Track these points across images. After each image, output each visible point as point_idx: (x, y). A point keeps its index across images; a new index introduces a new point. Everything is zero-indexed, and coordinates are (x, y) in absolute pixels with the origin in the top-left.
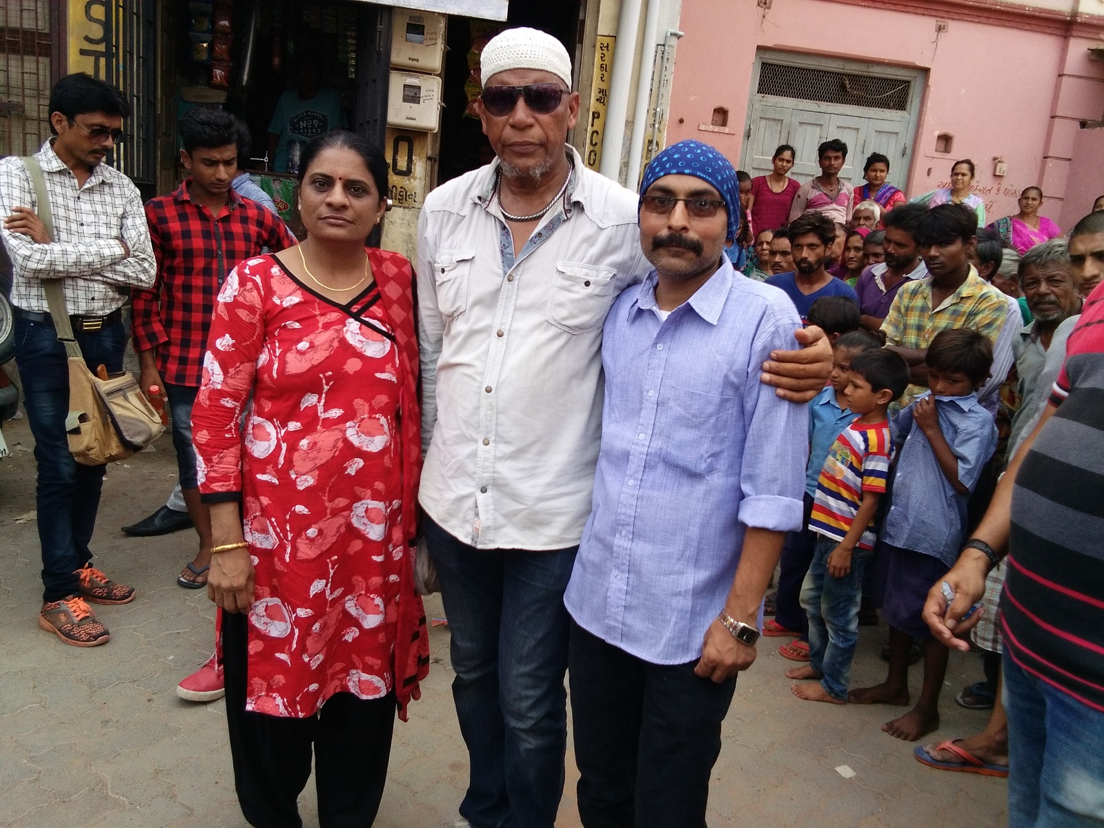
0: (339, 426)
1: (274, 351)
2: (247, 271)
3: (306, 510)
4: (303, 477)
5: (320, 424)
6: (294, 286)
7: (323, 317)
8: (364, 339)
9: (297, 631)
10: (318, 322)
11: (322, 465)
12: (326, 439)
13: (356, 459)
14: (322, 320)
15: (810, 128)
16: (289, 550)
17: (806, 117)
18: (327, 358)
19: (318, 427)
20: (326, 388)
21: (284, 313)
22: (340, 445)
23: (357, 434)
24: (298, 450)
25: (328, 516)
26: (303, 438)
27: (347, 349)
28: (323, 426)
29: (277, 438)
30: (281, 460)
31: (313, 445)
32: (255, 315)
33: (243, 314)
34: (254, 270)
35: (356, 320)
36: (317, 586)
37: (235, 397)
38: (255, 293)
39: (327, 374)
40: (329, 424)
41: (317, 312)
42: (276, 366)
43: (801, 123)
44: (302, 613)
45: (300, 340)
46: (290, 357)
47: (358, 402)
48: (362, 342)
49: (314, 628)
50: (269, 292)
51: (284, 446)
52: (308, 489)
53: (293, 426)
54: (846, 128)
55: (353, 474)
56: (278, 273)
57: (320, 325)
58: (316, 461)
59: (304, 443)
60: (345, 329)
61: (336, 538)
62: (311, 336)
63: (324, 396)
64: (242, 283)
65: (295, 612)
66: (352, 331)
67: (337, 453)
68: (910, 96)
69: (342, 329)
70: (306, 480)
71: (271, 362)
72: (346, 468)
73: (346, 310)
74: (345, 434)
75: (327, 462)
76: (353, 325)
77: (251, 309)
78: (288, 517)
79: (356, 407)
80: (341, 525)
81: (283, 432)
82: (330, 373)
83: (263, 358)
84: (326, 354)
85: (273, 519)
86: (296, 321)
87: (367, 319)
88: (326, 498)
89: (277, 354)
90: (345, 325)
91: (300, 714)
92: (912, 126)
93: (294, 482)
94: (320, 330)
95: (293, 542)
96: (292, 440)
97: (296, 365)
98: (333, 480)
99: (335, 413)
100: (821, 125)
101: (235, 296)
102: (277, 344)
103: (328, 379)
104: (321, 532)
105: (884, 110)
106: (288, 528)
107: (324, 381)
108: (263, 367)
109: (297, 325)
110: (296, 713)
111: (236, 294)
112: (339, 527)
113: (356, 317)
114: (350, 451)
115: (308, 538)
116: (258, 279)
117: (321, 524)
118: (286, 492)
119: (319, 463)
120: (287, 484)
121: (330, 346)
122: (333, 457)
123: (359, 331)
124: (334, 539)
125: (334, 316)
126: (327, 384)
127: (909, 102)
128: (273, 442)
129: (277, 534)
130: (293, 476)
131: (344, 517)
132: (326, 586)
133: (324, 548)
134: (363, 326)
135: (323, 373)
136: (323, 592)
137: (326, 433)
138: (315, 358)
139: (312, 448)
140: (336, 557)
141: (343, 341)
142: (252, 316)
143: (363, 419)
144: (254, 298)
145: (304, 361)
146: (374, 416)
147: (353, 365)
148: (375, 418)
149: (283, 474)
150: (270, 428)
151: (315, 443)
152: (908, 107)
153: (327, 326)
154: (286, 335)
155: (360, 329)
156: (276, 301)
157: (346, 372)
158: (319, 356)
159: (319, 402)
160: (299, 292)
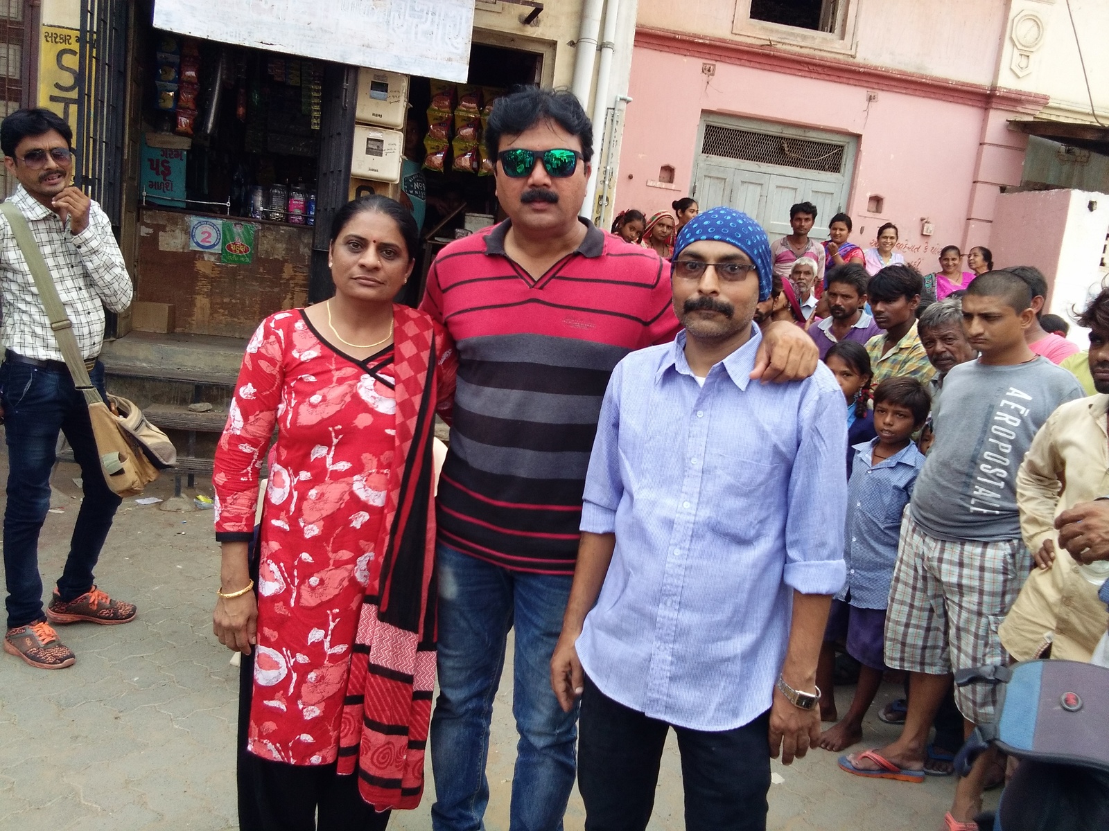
0: (346, 479)
1: (290, 402)
2: (272, 325)
3: (311, 558)
4: (310, 526)
5: (328, 475)
6: (315, 340)
7: (338, 372)
8: (377, 395)
9: (295, 676)
10: (333, 376)
11: (327, 516)
12: (334, 491)
13: (362, 513)
14: (337, 375)
15: (751, 187)
16: (294, 595)
17: (747, 176)
18: (338, 412)
19: (326, 479)
20: (335, 441)
21: (301, 366)
22: (347, 497)
23: (364, 488)
24: (306, 499)
25: (331, 567)
26: (312, 488)
27: (358, 405)
28: (331, 478)
29: (290, 485)
30: (292, 508)
31: (321, 496)
32: (275, 367)
33: (264, 364)
34: (279, 324)
35: (372, 376)
36: (316, 635)
37: (253, 442)
38: (277, 346)
39: (336, 428)
40: (337, 476)
41: (333, 367)
42: (290, 417)
43: (743, 182)
44: (302, 658)
45: (313, 393)
46: (303, 409)
47: (367, 457)
48: (375, 398)
49: (309, 676)
50: (290, 345)
51: (295, 494)
52: (313, 538)
53: (305, 475)
54: (784, 188)
55: (358, 527)
56: (301, 328)
57: (335, 379)
58: (322, 511)
59: (313, 493)
60: (359, 384)
61: (338, 590)
62: (325, 390)
63: (333, 448)
64: (266, 337)
65: (293, 656)
66: (366, 387)
67: (343, 506)
68: (844, 160)
69: (355, 384)
70: (312, 529)
71: (286, 412)
72: (351, 521)
73: (362, 366)
74: (351, 487)
75: (333, 513)
76: (367, 380)
77: (272, 361)
78: (296, 563)
79: (364, 461)
80: (344, 578)
81: (296, 480)
82: (340, 427)
83: (282, 407)
84: (338, 408)
85: (282, 564)
86: (313, 375)
87: (383, 376)
88: (329, 549)
89: (293, 405)
90: (360, 381)
91: (292, 760)
92: (846, 188)
93: (301, 531)
94: (334, 384)
95: (298, 587)
96: (303, 488)
97: (308, 417)
98: (337, 531)
99: (343, 466)
100: (762, 185)
101: (259, 348)
102: (293, 395)
103: (337, 433)
104: (322, 582)
105: (820, 172)
106: (296, 574)
107: (333, 434)
108: (281, 416)
109: (312, 379)
110: (289, 759)
111: (260, 346)
112: (342, 580)
113: (372, 373)
114: (356, 504)
115: (310, 586)
116: (281, 333)
117: (323, 574)
118: (293, 540)
119: (325, 513)
120: (297, 531)
121: (342, 401)
122: (339, 509)
123: (372, 387)
124: (336, 592)
125: (349, 371)
126: (336, 438)
127: (843, 166)
128: (287, 489)
129: (285, 579)
130: (302, 524)
131: (347, 570)
132: (326, 637)
133: (325, 599)
134: (378, 383)
135: (333, 427)
136: (321, 643)
137: (334, 485)
138: (326, 412)
139: (319, 498)
140: (337, 611)
141: (356, 397)
142: (272, 368)
143: (370, 474)
144: (275, 351)
145: (314, 413)
146: (382, 471)
147: (363, 421)
148: (383, 473)
149: (293, 521)
150: (285, 475)
151: (323, 495)
152: (842, 169)
153: (341, 381)
154: (301, 387)
155: (374, 385)
156: (295, 354)
157: (356, 426)
158: (331, 410)
159: (328, 454)
160: (319, 346)
